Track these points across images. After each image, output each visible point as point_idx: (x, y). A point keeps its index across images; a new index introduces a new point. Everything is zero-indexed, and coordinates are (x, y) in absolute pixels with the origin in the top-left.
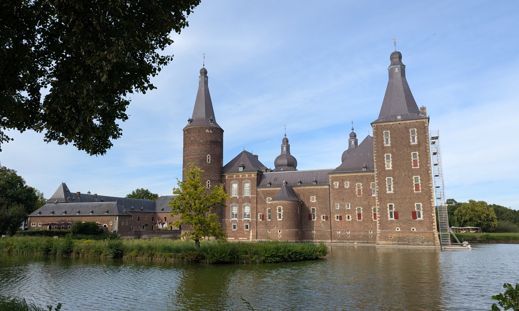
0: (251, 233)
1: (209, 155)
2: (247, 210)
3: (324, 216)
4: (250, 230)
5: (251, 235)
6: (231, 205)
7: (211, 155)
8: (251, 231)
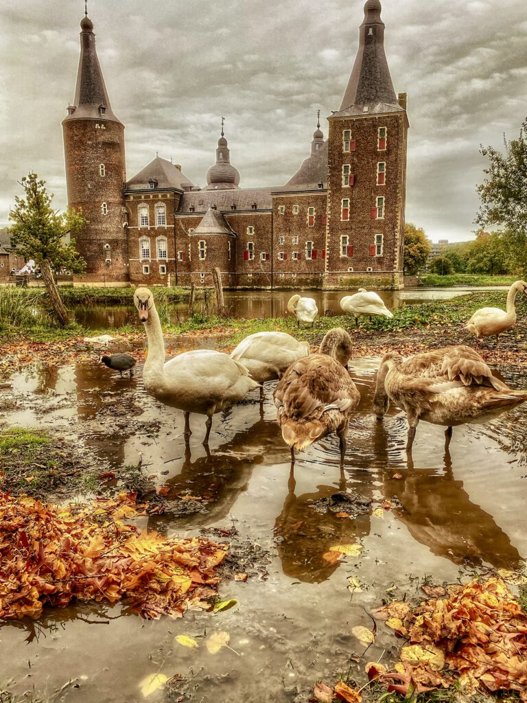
0: (169, 278)
1: (103, 165)
2: (163, 246)
3: (264, 254)
4: (167, 274)
5: (169, 280)
6: (140, 240)
7: (106, 164)
8: (169, 275)
